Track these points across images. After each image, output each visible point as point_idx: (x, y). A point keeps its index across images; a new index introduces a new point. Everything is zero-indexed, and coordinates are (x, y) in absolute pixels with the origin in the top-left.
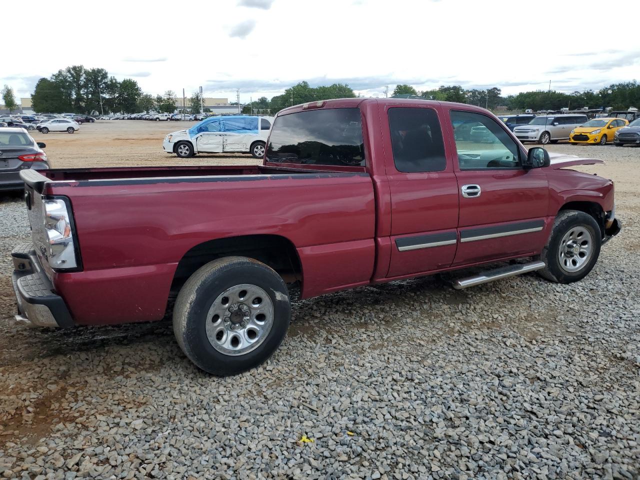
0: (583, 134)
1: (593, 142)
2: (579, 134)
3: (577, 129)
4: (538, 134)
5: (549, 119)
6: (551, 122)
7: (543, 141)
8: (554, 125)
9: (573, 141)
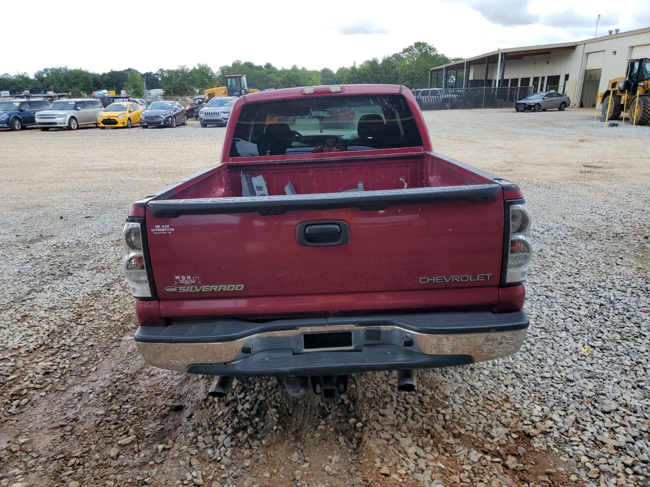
0: (111, 118)
1: (122, 125)
2: (107, 118)
3: (103, 114)
4: (66, 119)
5: (69, 103)
6: (73, 106)
7: (73, 126)
8: (77, 110)
9: (102, 125)
